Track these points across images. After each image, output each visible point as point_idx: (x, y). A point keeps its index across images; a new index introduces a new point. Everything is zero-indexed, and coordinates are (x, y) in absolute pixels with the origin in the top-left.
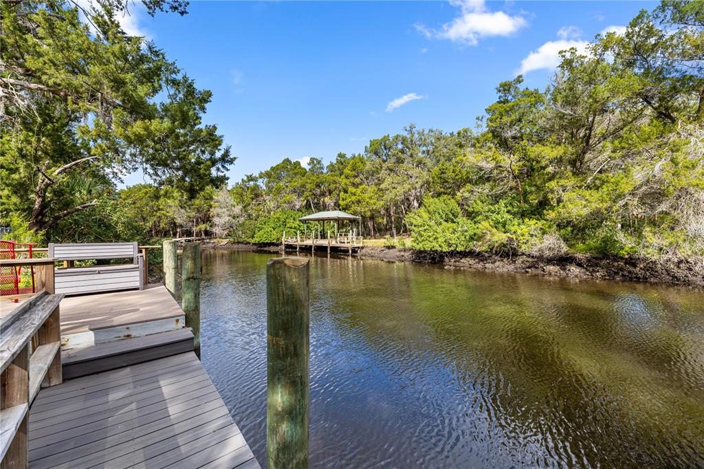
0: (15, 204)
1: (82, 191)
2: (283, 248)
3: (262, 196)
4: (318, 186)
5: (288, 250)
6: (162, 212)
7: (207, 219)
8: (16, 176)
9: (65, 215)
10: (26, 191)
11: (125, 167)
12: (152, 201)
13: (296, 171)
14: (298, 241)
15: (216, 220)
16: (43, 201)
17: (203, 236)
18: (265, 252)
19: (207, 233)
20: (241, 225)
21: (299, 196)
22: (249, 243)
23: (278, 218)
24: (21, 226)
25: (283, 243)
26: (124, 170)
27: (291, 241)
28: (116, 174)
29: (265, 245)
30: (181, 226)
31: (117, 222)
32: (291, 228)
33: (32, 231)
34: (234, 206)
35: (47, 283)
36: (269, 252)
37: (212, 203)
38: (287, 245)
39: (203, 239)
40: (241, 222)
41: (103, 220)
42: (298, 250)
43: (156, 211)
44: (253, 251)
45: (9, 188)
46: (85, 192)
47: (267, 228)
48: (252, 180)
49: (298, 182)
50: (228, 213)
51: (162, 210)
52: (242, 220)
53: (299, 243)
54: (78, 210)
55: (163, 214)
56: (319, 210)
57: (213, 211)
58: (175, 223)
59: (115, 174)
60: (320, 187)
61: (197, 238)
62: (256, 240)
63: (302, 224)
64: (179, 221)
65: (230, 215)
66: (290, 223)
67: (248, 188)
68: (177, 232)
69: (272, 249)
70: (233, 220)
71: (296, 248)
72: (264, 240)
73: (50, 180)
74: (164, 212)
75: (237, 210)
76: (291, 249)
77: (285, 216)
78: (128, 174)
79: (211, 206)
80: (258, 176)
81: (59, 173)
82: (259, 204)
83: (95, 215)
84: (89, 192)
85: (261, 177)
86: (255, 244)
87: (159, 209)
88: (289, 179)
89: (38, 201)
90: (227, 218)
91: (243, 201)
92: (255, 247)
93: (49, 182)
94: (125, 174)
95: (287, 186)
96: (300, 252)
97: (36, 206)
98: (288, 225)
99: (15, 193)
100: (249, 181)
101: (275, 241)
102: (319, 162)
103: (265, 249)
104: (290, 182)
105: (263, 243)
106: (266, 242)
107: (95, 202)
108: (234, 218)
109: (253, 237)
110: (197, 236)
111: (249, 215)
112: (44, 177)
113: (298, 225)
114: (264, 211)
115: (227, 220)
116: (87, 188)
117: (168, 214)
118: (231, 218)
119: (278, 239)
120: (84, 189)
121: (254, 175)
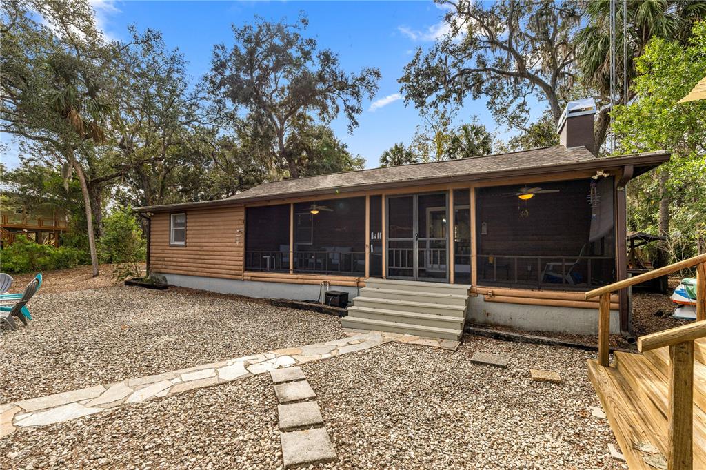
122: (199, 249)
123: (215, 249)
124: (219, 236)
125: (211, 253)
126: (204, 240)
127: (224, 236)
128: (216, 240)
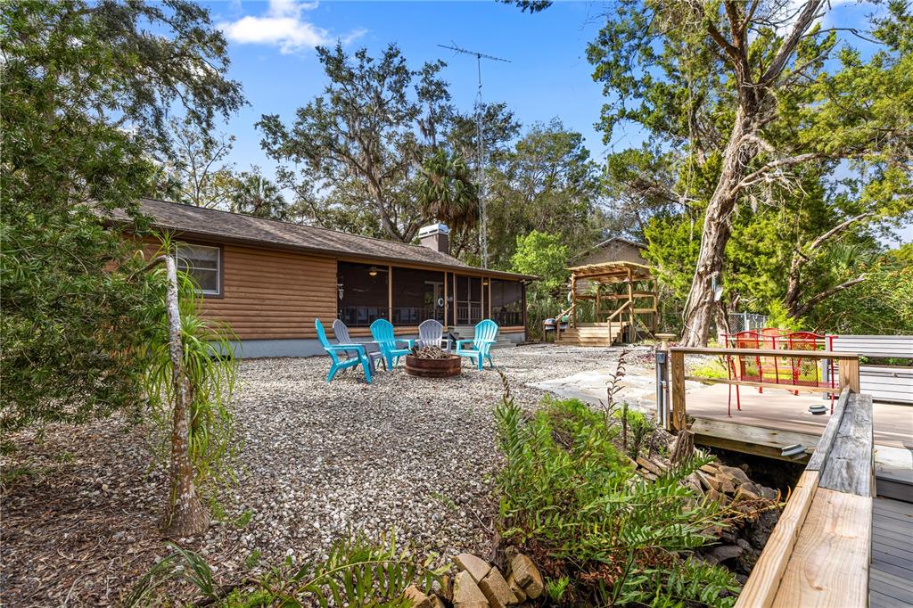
0: (772, 290)
1: (840, 263)
8: (773, 260)
9: (822, 298)
10: (782, 274)
16: (798, 283)
24: (780, 313)
28: (887, 228)
31: (900, 304)
33: (792, 319)
35: (851, 381)
41: (875, 301)
45: (768, 274)
46: (844, 265)
54: (837, 290)
73: (805, 257)
81: (815, 247)
83: (862, 295)
84: (850, 263)
89: (792, 283)
93: (804, 260)
97: (790, 290)
99: (773, 278)
107: (862, 277)
112: (798, 255)
116: (847, 259)
120: (843, 261)
122: (256, 302)
123: (289, 303)
124: (296, 287)
125: (281, 308)
126: (266, 291)
127: (306, 288)
128: (291, 292)
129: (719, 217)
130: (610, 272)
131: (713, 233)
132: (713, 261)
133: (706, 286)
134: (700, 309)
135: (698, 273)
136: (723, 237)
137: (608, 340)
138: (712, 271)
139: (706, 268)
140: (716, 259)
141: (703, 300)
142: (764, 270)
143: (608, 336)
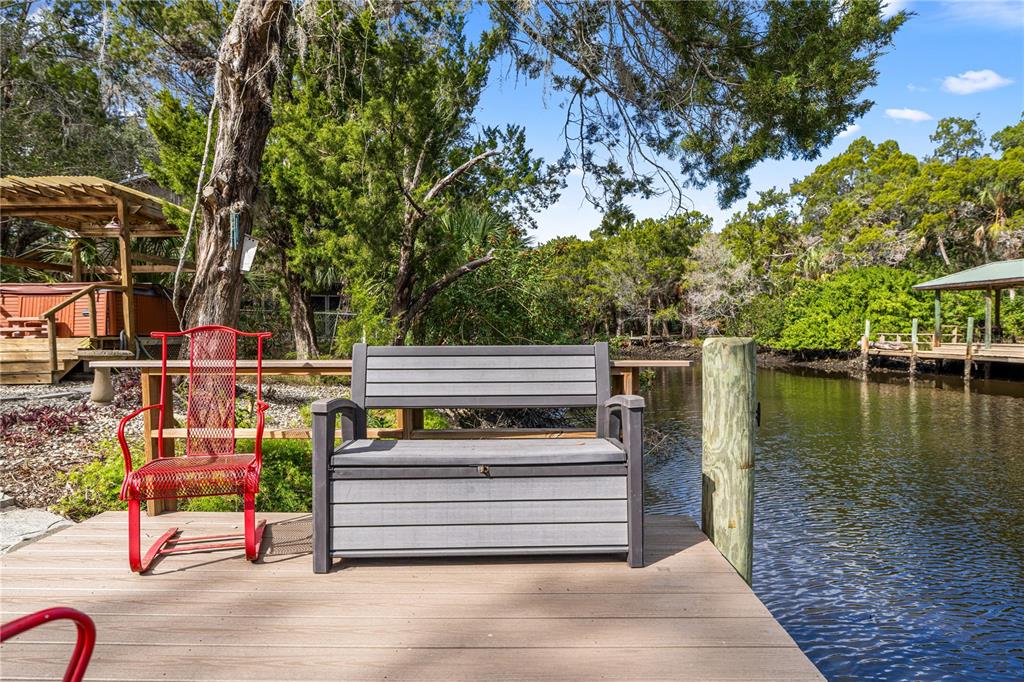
1: (473, 239)
2: (865, 363)
3: (796, 238)
4: (968, 193)
5: (876, 369)
6: (593, 287)
7: (675, 297)
9: (444, 285)
11: (538, 196)
12: (577, 266)
13: (887, 166)
14: (912, 347)
15: (694, 298)
17: (666, 334)
18: (810, 373)
19: (674, 327)
20: (747, 309)
21: (905, 225)
22: (768, 350)
23: (846, 289)
25: (864, 350)
26: (537, 202)
27: (890, 348)
28: (526, 210)
29: (811, 355)
30: (625, 313)
31: (529, 301)
32: (882, 312)
34: (732, 267)
36: (822, 374)
37: (686, 261)
38: (874, 357)
39: (666, 340)
40: (747, 301)
41: (506, 295)
42: (912, 370)
43: (583, 286)
44: (778, 369)
47: (817, 315)
48: (772, 202)
49: (899, 191)
50: (719, 282)
51: (593, 282)
52: (749, 296)
53: (917, 351)
54: (464, 273)
55: (595, 291)
56: (967, 263)
57: (689, 280)
58: (613, 308)
59: (523, 211)
60: (975, 195)
61: (655, 338)
62: (787, 342)
63: (914, 302)
64: (621, 303)
65: (723, 287)
66: (882, 299)
67: (762, 223)
68: (617, 325)
69: (829, 365)
70: (732, 298)
71: (907, 366)
72: (807, 343)
73: (420, 211)
74: (596, 287)
75: (741, 272)
76: (886, 369)
77: (864, 283)
78: (543, 209)
79: (682, 269)
80: (787, 190)
81: (434, 196)
82: (788, 259)
83: (492, 285)
85: (795, 192)
86: (783, 353)
87: (588, 282)
88: (874, 187)
89: (404, 257)
90: (717, 294)
91: (753, 254)
92: (783, 361)
93: (419, 216)
94: (539, 209)
95: (866, 207)
96: (917, 377)
97: (401, 268)
98: (874, 305)
100: (764, 207)
101: (837, 346)
102: (968, 127)
103: (809, 364)
104: (875, 194)
105: (804, 350)
106: (812, 347)
107: (491, 255)
108: (732, 292)
109: (778, 337)
110: (654, 332)
111: (767, 285)
112: (412, 208)
113: (905, 304)
114: (801, 274)
115: (718, 297)
117: (604, 290)
118: (725, 293)
119: (846, 342)
120: (476, 235)
121: (777, 191)
129: (243, 68)
130: (75, 203)
131: (233, 107)
132: (234, 176)
133: (220, 233)
134: (210, 289)
135: (202, 201)
136: (253, 121)
137: (50, 368)
138: (232, 199)
139: (219, 189)
140: (240, 171)
141: (214, 266)
142: (347, 217)
143: (48, 357)
